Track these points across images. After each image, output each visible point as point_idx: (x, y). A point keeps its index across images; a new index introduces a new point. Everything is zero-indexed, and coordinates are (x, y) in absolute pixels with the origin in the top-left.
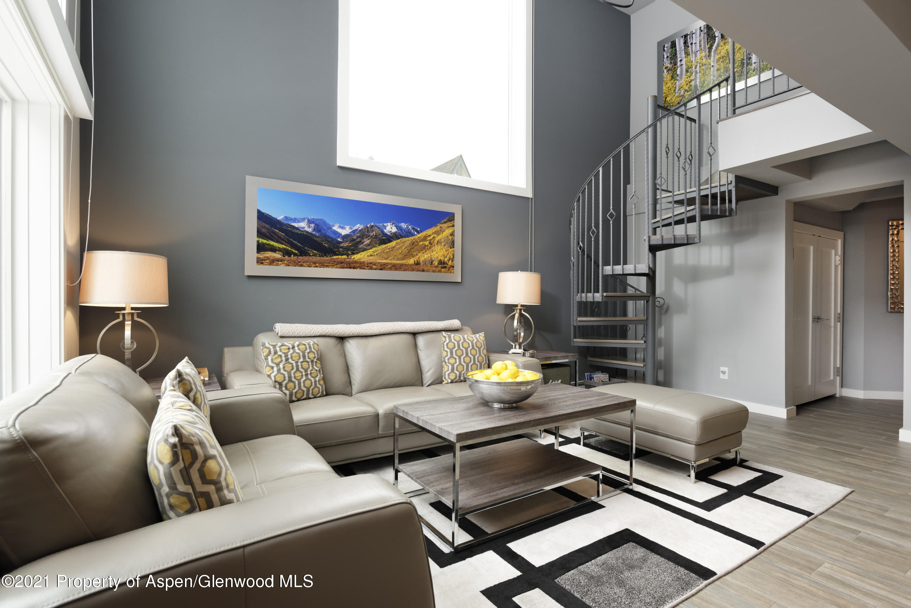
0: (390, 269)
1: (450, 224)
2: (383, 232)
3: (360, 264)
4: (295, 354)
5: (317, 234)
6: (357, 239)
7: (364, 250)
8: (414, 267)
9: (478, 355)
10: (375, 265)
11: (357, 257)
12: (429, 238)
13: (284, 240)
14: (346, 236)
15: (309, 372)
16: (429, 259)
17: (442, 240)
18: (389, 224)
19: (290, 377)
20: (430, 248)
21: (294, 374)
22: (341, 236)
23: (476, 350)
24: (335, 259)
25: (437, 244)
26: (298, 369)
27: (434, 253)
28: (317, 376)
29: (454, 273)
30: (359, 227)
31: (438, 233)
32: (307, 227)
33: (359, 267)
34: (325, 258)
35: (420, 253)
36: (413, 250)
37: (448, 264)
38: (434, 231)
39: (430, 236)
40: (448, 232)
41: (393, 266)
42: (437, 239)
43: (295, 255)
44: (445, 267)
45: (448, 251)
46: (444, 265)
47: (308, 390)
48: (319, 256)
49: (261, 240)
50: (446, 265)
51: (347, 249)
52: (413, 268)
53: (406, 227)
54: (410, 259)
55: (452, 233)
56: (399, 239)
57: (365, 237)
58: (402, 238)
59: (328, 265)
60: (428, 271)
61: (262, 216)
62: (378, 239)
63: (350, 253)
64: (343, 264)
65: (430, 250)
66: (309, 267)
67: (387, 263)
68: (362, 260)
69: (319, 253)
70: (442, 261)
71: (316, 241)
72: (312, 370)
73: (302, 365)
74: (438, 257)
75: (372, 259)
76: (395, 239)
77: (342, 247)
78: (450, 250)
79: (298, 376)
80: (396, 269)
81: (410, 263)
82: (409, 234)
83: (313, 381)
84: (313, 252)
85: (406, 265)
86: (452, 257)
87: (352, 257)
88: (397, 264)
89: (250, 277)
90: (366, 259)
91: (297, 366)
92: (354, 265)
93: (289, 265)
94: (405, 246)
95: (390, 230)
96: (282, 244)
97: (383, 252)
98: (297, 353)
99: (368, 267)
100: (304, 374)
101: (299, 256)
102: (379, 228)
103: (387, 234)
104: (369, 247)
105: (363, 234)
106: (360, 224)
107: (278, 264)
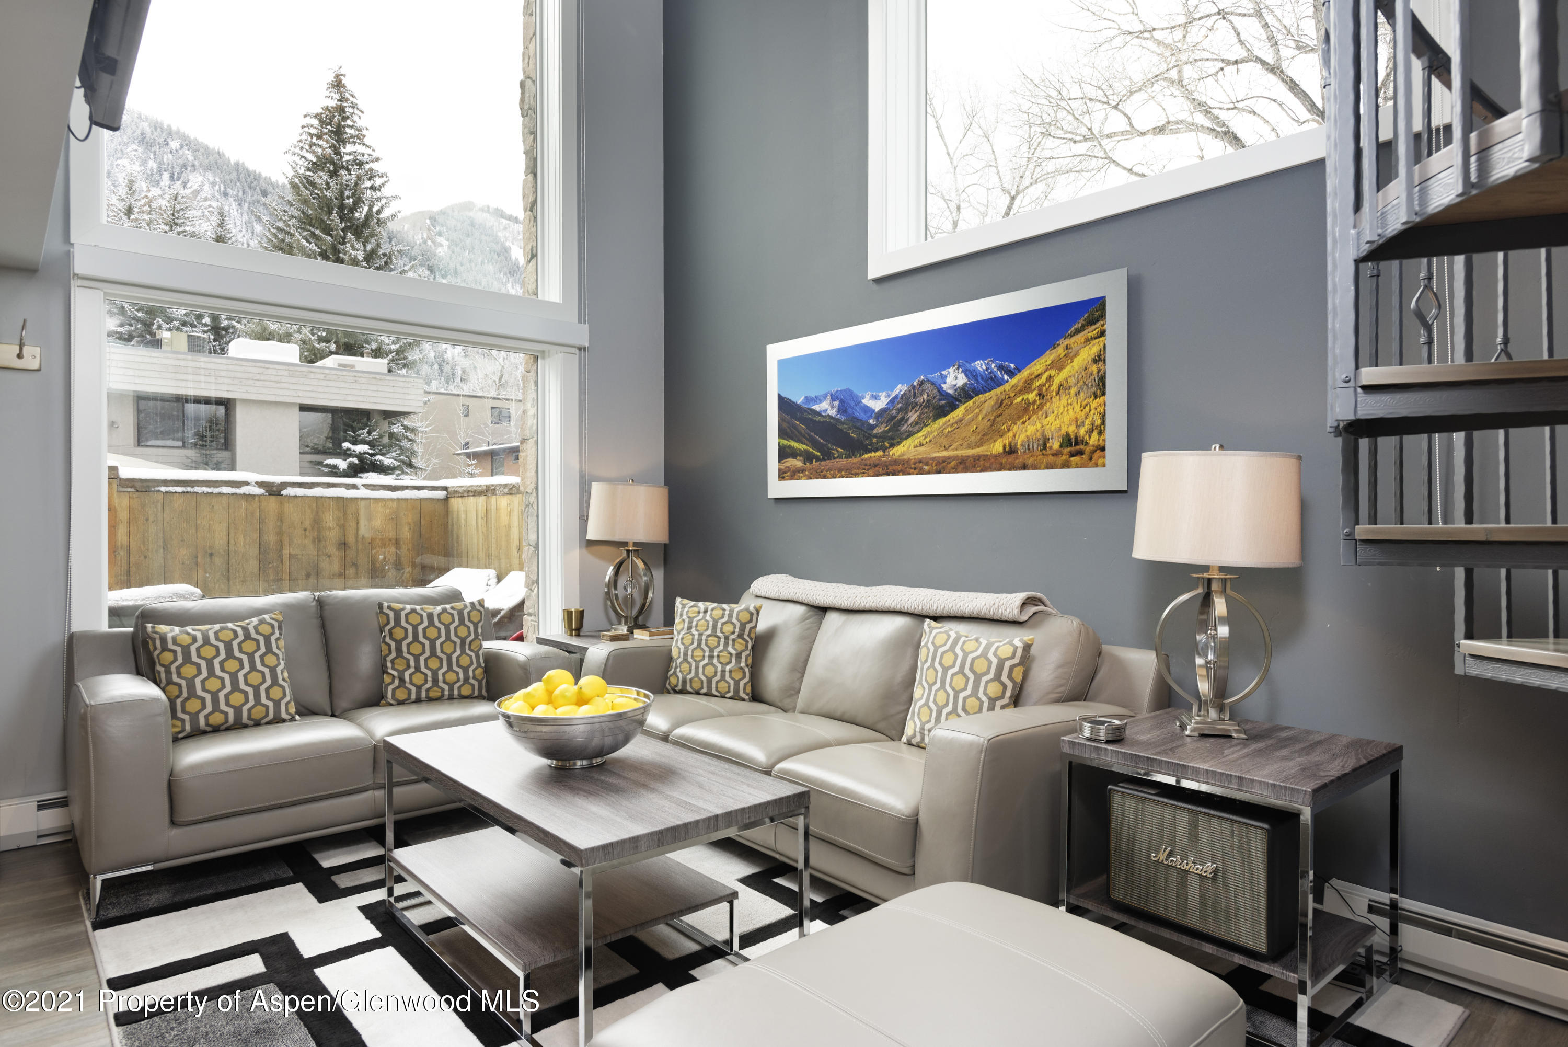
0: (955, 470)
1: (1091, 331)
2: (940, 390)
3: (903, 464)
4: (703, 621)
5: (843, 418)
6: (898, 414)
7: (910, 434)
8: (1004, 460)
10: (927, 464)
11: (897, 451)
12: (1038, 383)
13: (805, 437)
14: (883, 411)
15: (716, 654)
16: (1039, 435)
17: (1072, 381)
18: (951, 370)
19: (686, 654)
20: (1041, 407)
21: (693, 652)
22: (873, 415)
24: (866, 459)
25: (1058, 393)
26: (699, 645)
27: (1051, 418)
28: (730, 662)
29: (1104, 466)
30: (901, 389)
31: (1058, 365)
32: (830, 408)
33: (901, 471)
34: (854, 460)
35: (1015, 424)
36: (1000, 418)
37: (1087, 444)
38: (1049, 363)
39: (1038, 376)
40: (1087, 354)
41: (960, 463)
42: (1057, 381)
43: (818, 459)
44: (1081, 453)
45: (1087, 408)
46: (1078, 447)
47: (709, 681)
48: (845, 458)
49: (785, 442)
50: (1082, 447)
51: (883, 437)
52: (1001, 464)
53: (984, 367)
54: (995, 441)
55: (1099, 356)
56: (972, 398)
57: (910, 407)
58: (977, 395)
59: (857, 471)
60: (1035, 467)
61: (782, 404)
62: (932, 408)
63: (887, 445)
64: (877, 469)
65: (1041, 413)
66: (833, 478)
67: (949, 458)
68: (905, 457)
69: (845, 452)
70: (1072, 436)
71: (841, 430)
72: (721, 652)
73: (706, 640)
74: (1060, 429)
75: (922, 453)
76: (963, 400)
77: (875, 436)
78: (1094, 404)
79: (697, 656)
80: (966, 470)
81: (994, 452)
82: (992, 382)
83: (719, 669)
84: (838, 451)
85: (986, 458)
86: (1098, 422)
87: (891, 453)
88: (968, 457)
89: (777, 500)
90: (913, 454)
91: (700, 640)
92: (895, 467)
93: (811, 478)
94: (984, 412)
95: (954, 382)
96: (803, 443)
97: (941, 434)
98: (706, 621)
99: (915, 469)
100: (707, 654)
101: (821, 460)
102: (933, 384)
103: (947, 394)
104: (917, 427)
105: (906, 403)
106: (903, 384)
107: (799, 476)
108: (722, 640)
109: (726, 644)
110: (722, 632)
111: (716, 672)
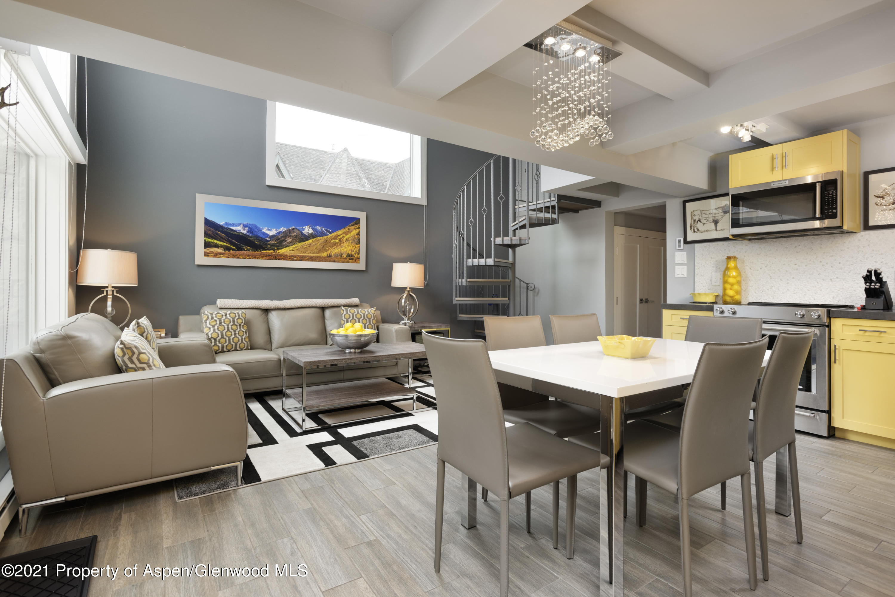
0: (308, 260)
1: (356, 226)
2: (302, 233)
3: (284, 256)
4: (227, 320)
5: (251, 235)
6: (282, 238)
7: (287, 246)
8: (327, 259)
9: (368, 323)
10: (295, 257)
11: (281, 251)
12: (339, 237)
13: (225, 240)
14: (273, 236)
15: (237, 332)
16: (339, 252)
17: (350, 239)
18: (307, 227)
19: (222, 335)
20: (340, 244)
21: (226, 333)
22: (269, 236)
23: (367, 320)
24: (264, 253)
25: (346, 241)
26: (228, 330)
27: (343, 248)
28: (244, 335)
29: (359, 263)
30: (283, 229)
31: (346, 233)
32: (242, 230)
33: (283, 259)
34: (257, 252)
35: (331, 248)
36: (326, 246)
37: (354, 257)
38: (343, 232)
39: (339, 235)
40: (354, 232)
41: (310, 258)
42: (345, 238)
43: (233, 250)
44: (352, 259)
45: (355, 247)
46: (351, 257)
47: (236, 344)
48: (252, 251)
49: (207, 240)
50: (353, 257)
51: (274, 245)
52: (326, 260)
53: (320, 229)
54: (324, 253)
55: (358, 233)
56: (315, 238)
57: (288, 237)
58: (317, 237)
59: (259, 257)
60: (338, 262)
61: (208, 222)
62: (298, 238)
63: (276, 248)
64: (270, 257)
65: (340, 246)
66: (244, 258)
67: (305, 256)
68: (285, 254)
69: (252, 249)
70: (350, 254)
71: (250, 240)
72: (239, 331)
73: (231, 327)
74: (346, 252)
75: (293, 253)
76: (312, 238)
77: (269, 244)
78: (357, 246)
79: (228, 335)
80: (312, 260)
81: (324, 256)
82: (322, 234)
83: (240, 338)
84: (247, 248)
85: (320, 257)
86: (358, 251)
87: (278, 252)
88: (313, 256)
89: (199, 266)
90: (289, 253)
91: (228, 328)
92: (279, 257)
93: (229, 258)
94: (320, 243)
95: (308, 231)
96: (223, 242)
97: (302, 247)
98: (229, 319)
99: (290, 258)
100: (233, 333)
101: (236, 251)
102: (298, 230)
103: (305, 235)
104: (291, 244)
105: (286, 235)
106: (284, 227)
107: (220, 256)
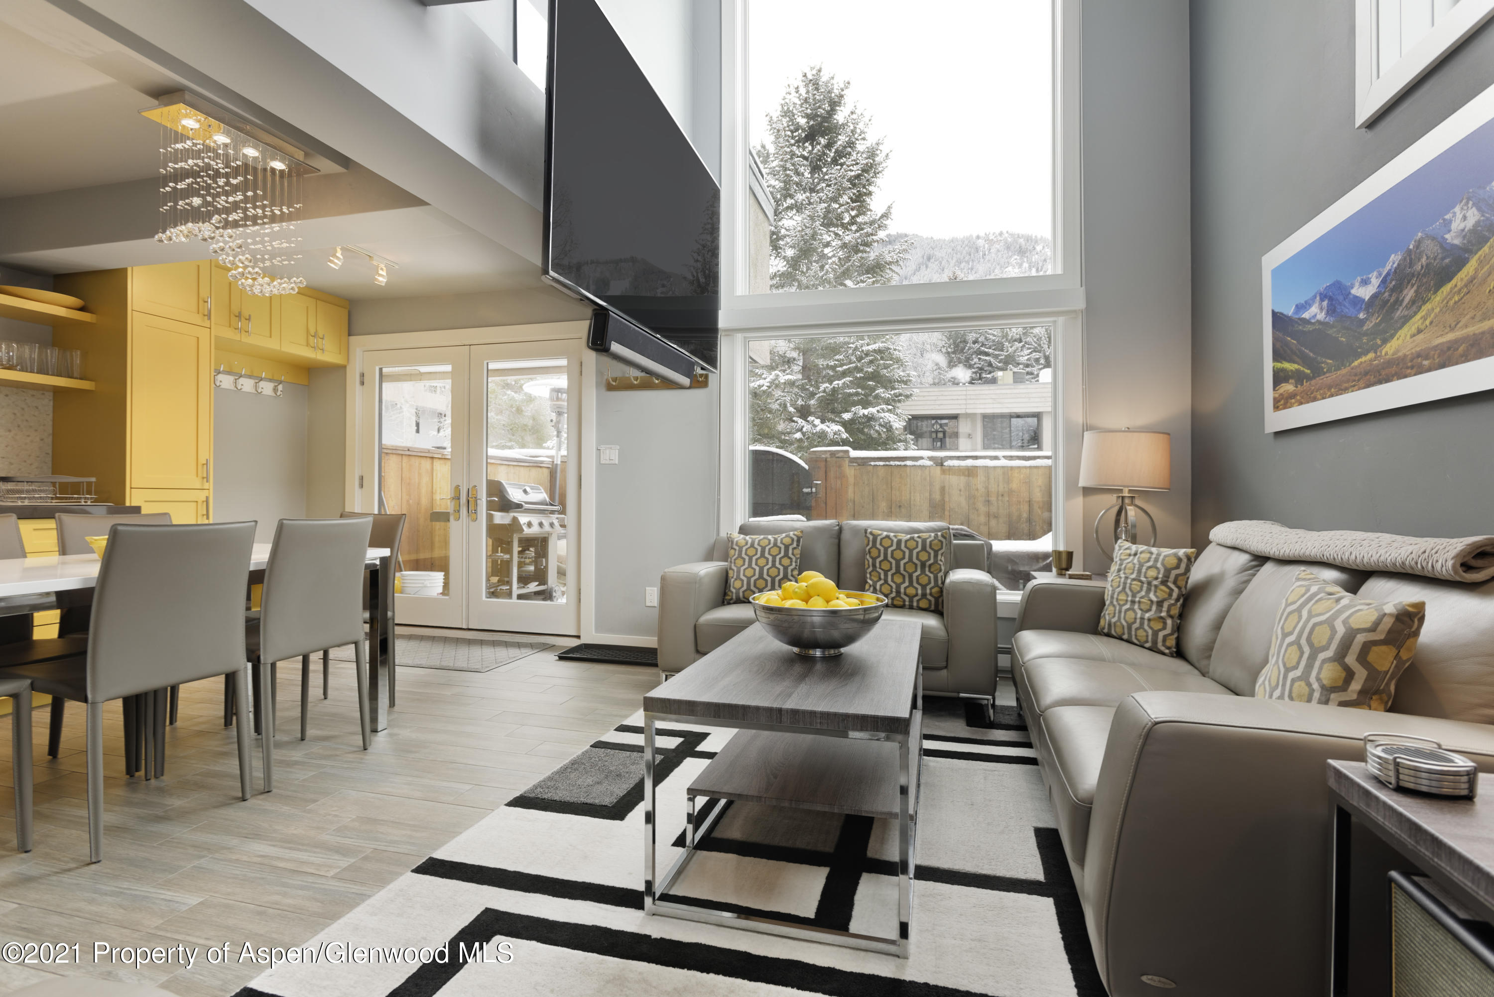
0: (1465, 357)
2: (1443, 244)
5: (1332, 320)
6: (1391, 296)
7: (1406, 321)
10: (1427, 358)
11: (1391, 348)
13: (1296, 354)
14: (1375, 297)
18: (1458, 208)
22: (1363, 306)
24: (1356, 366)
26: (1124, 588)
28: (1150, 609)
30: (1393, 260)
32: (1319, 311)
33: (1396, 374)
34: (1344, 371)
43: (1308, 378)
48: (1335, 371)
49: (1279, 365)
51: (1374, 332)
56: (1486, 241)
57: (1405, 282)
59: (1347, 385)
61: (1277, 321)
62: (1432, 274)
63: (1379, 342)
64: (1368, 377)
66: (1324, 398)
67: (1456, 341)
68: (1400, 354)
69: (1335, 362)
71: (1331, 336)
75: (1422, 342)
76: (1474, 249)
77: (1366, 334)
80: (1480, 353)
84: (1327, 364)
87: (1383, 353)
89: (1278, 434)
90: (1409, 347)
92: (1389, 371)
93: (1302, 403)
95: (1462, 225)
96: (1294, 362)
97: (1444, 308)
100: (1130, 598)
101: (1312, 378)
102: (1434, 238)
103: (1454, 245)
104: (1414, 308)
105: (1401, 276)
106: (1396, 253)
107: (1291, 403)
108: (1145, 585)
109: (1149, 590)
110: (1146, 577)
111: (1135, 619)
